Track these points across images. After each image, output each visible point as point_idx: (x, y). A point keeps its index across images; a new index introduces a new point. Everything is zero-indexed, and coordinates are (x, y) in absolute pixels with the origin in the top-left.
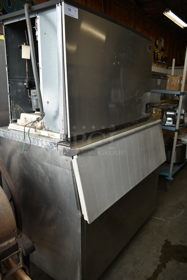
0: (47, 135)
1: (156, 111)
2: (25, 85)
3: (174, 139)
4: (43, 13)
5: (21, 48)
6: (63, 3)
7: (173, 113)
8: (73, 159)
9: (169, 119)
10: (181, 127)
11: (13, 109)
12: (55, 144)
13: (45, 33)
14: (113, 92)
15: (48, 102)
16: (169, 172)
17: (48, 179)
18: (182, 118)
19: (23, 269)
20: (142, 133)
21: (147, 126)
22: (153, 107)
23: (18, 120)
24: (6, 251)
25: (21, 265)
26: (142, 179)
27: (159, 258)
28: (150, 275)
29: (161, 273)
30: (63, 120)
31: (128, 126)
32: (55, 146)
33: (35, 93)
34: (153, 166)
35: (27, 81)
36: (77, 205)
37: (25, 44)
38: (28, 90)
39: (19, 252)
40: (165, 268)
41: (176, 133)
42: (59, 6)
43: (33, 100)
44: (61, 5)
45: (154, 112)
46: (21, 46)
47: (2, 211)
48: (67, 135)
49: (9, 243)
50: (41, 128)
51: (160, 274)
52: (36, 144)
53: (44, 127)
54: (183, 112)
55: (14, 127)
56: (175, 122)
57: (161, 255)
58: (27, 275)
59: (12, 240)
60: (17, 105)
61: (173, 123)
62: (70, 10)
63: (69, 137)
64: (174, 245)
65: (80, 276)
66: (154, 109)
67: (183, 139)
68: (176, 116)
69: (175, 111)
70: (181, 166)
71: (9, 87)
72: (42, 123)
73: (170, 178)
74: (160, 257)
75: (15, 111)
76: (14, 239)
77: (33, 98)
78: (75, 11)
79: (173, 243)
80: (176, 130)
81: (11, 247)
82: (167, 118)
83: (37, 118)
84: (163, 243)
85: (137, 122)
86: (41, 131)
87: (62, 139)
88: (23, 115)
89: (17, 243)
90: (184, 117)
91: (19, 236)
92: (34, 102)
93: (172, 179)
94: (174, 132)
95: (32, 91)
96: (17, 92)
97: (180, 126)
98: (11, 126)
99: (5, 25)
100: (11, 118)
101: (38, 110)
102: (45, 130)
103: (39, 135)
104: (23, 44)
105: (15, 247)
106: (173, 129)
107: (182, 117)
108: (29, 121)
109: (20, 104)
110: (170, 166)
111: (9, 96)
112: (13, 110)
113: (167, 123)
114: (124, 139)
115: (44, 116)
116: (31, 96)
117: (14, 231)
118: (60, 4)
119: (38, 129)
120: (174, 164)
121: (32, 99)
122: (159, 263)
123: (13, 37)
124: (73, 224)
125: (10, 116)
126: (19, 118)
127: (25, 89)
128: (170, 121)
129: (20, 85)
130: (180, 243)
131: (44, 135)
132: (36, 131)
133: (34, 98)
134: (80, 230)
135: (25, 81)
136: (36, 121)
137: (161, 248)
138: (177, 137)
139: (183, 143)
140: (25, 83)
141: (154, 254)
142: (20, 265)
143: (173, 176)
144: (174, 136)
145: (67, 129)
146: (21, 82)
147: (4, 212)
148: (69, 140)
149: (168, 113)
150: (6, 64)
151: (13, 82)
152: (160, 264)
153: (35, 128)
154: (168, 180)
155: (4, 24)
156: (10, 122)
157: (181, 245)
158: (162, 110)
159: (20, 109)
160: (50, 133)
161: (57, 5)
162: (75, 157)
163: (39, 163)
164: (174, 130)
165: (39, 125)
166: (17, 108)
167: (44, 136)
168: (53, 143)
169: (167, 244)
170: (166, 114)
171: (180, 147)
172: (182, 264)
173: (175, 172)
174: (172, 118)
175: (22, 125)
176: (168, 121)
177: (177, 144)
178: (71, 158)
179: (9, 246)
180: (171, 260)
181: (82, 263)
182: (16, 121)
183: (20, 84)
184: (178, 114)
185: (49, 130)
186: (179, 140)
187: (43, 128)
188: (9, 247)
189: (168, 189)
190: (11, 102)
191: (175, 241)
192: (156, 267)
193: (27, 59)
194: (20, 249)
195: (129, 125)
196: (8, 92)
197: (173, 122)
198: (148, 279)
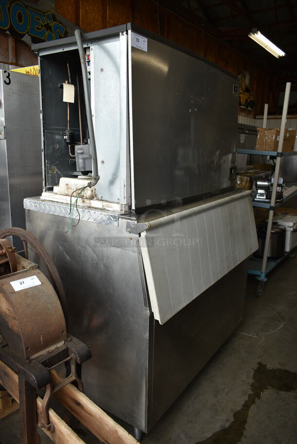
0: (101, 207)
1: (242, 180)
2: (65, 139)
3: (267, 223)
4: (100, 43)
5: (62, 87)
6: (130, 32)
7: (266, 184)
8: (140, 236)
9: (260, 191)
10: (278, 204)
11: (48, 171)
12: (114, 217)
13: (102, 70)
14: (181, 152)
15: (103, 162)
16: (261, 269)
17: (102, 266)
18: (280, 191)
19: (74, 383)
20: (226, 208)
21: (233, 198)
22: (238, 174)
23: (55, 188)
24: (54, 357)
25: (73, 377)
26: (227, 272)
27: (251, 386)
28: (239, 408)
29: (254, 405)
30: (125, 185)
31: (207, 198)
32: (115, 219)
33: (81, 149)
34: (242, 255)
35: (68, 133)
36: (145, 300)
37: (67, 82)
38: (69, 146)
39: (72, 358)
40: (259, 398)
41: (271, 213)
42: (123, 35)
43: (78, 159)
44: (127, 34)
45: (239, 182)
46: (63, 85)
47: (48, 305)
48: (131, 206)
49: (57, 348)
50: (92, 198)
51: (252, 406)
52: (85, 219)
53: (96, 196)
54: (281, 181)
55: (51, 197)
56: (269, 196)
57: (253, 382)
58: (81, 391)
59: (61, 344)
60: (53, 167)
61: (267, 198)
62: (138, 40)
63: (133, 207)
64: (271, 369)
65: (146, 400)
66: (239, 177)
67: (280, 222)
68: (271, 188)
69: (269, 181)
70: (278, 261)
71: (44, 142)
72: (92, 191)
73: (263, 278)
74: (253, 386)
75: (51, 174)
76: (63, 342)
77: (78, 157)
78: (144, 41)
79: (269, 366)
80: (271, 208)
81: (61, 352)
82: (258, 190)
83: (88, 183)
84: (256, 367)
85: (218, 192)
86: (92, 201)
87: (123, 212)
88: (63, 180)
89: (68, 348)
90: (282, 188)
91: (69, 339)
92: (80, 162)
93: (265, 280)
94: (268, 210)
95: (76, 147)
96: (54, 148)
97: (276, 202)
98: (45, 195)
99: (41, 57)
100: (46, 185)
101: (85, 173)
102: (98, 199)
103: (89, 207)
104: (65, 83)
105: (65, 352)
106: (267, 206)
107: (279, 189)
108: (72, 188)
109: (57, 166)
110: (262, 262)
111: (43, 153)
112: (48, 173)
113: (257, 197)
114: (204, 215)
115: (99, 180)
116: (76, 154)
117: (63, 332)
118: (125, 33)
119: (87, 198)
120: (269, 258)
121: (76, 158)
122: (250, 392)
123: (50, 73)
124: (137, 327)
125: (44, 182)
126: (57, 184)
127: (64, 144)
128: (261, 195)
129: (57, 139)
130: (279, 367)
131: (96, 206)
132: (84, 202)
133: (80, 156)
134: (148, 335)
135: (65, 133)
136: (87, 187)
137: (252, 374)
138: (273, 220)
139: (280, 227)
140: (65, 135)
141: (243, 381)
142: (71, 376)
143: (267, 276)
144: (268, 218)
145: (131, 197)
146: (59, 134)
147: (50, 306)
148: (134, 212)
149: (259, 183)
150: (41, 109)
151: (49, 135)
152: (253, 394)
153: (82, 197)
154: (259, 281)
155: (40, 55)
156: (44, 190)
157: (280, 369)
158: (250, 178)
159: (57, 172)
160: (105, 203)
161: (120, 34)
162: (143, 234)
163: (89, 246)
164: (269, 207)
165: (88, 192)
166: (54, 172)
167: (96, 208)
168: (111, 216)
169: (261, 368)
170: (256, 184)
171: (276, 233)
172: (283, 393)
173: (270, 268)
174: (265, 190)
175: (62, 193)
176: (259, 194)
177: (272, 229)
178: (138, 235)
179: (57, 351)
180: (267, 389)
181: (149, 382)
182: (51, 189)
183: (57, 137)
184: (274, 184)
185: (103, 200)
186: (275, 224)
187: (93, 198)
188: (59, 352)
189: (260, 294)
190: (46, 161)
191: (272, 365)
192: (246, 398)
193: (69, 103)
194: (72, 355)
195: (208, 196)
196: (43, 148)
197: (266, 196)
198: (236, 413)
